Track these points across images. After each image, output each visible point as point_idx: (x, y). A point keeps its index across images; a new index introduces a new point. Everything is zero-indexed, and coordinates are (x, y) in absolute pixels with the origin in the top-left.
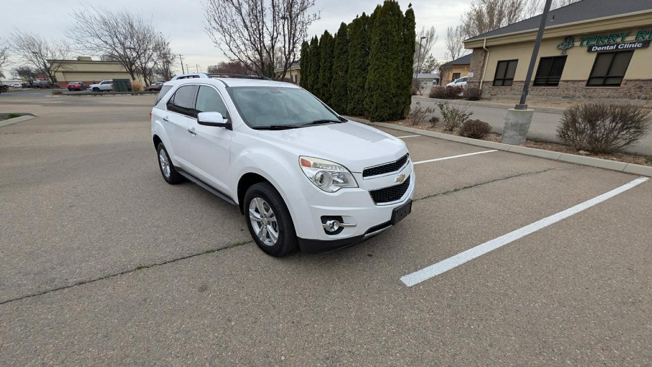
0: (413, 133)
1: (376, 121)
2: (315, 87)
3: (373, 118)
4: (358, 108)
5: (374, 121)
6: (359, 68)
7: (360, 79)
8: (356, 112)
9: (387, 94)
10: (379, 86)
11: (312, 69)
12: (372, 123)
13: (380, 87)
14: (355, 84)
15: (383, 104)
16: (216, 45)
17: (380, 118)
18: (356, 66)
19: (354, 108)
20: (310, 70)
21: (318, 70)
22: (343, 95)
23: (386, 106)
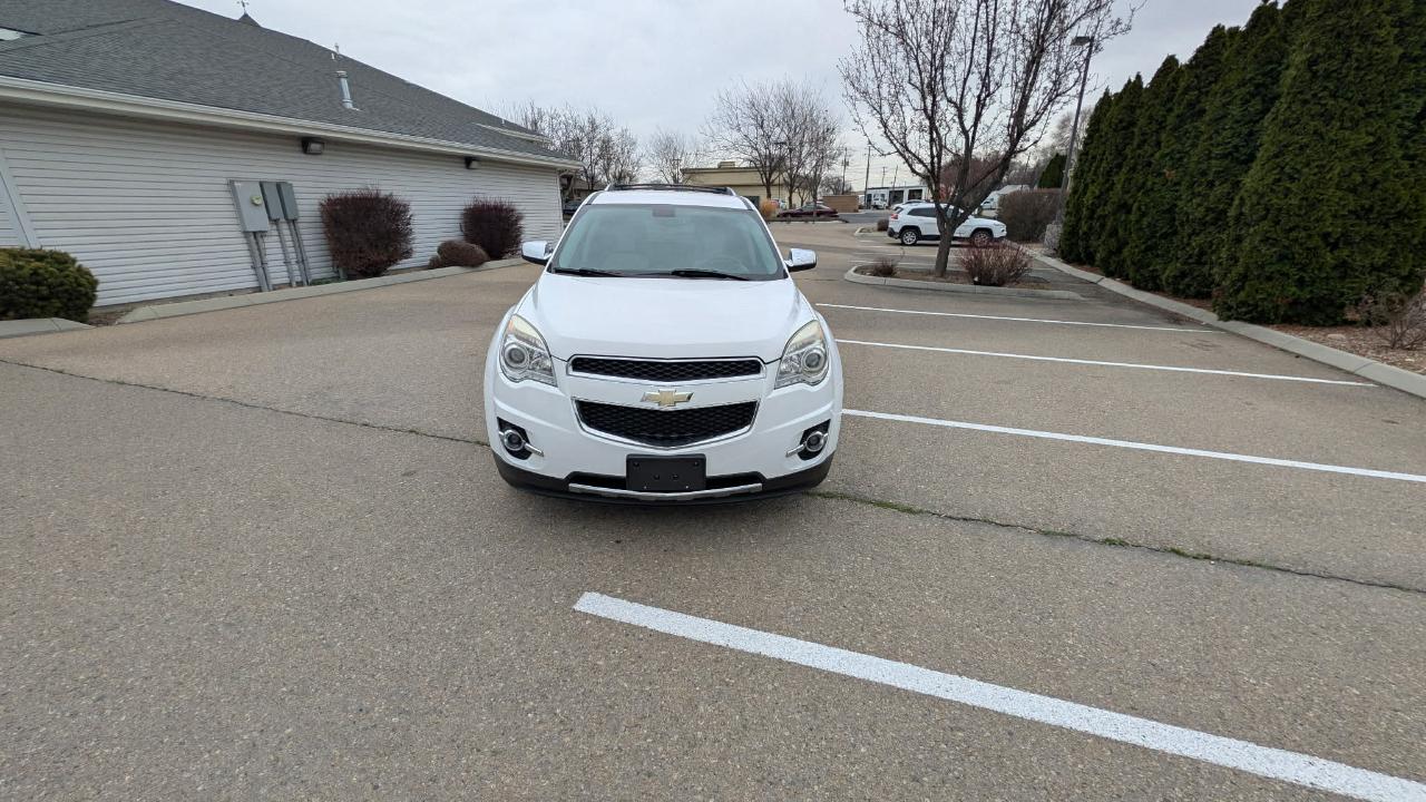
0: (1350, 375)
1: (1237, 319)
2: (1099, 212)
3: (1230, 308)
4: (1196, 274)
5: (1228, 318)
6: (1225, 156)
7: (1220, 190)
8: (1189, 286)
9: (1294, 234)
10: (1268, 210)
11: (1104, 165)
12: (1221, 324)
13: (1273, 212)
14: (1199, 205)
15: (1273, 268)
16: (855, 125)
17: (1250, 312)
18: (1217, 151)
19: (1183, 275)
20: (1098, 167)
21: (1119, 166)
22: (1164, 236)
23: (1286, 275)
